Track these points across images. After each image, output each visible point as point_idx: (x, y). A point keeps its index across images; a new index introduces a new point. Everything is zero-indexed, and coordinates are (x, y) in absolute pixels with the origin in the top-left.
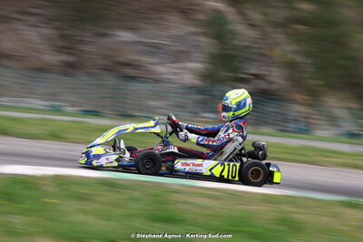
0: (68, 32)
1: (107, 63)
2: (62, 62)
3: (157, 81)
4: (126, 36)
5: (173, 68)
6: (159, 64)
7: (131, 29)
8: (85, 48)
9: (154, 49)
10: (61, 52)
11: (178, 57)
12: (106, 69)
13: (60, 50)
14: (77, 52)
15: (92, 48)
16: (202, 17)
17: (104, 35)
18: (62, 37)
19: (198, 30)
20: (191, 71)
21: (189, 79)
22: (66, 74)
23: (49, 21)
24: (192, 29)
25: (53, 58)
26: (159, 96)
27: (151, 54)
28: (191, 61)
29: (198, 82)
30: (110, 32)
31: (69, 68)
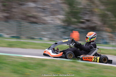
0: (7, 3)
1: (23, 16)
3: (44, 24)
4: (32, 5)
6: (46, 16)
8: (14, 10)
9: (44, 10)
11: (53, 13)
13: (4, 11)
14: (10, 12)
17: (21, 5)
18: (4, 6)
19: (62, 1)
20: (59, 19)
21: (59, 22)
22: (6, 21)
26: (45, 30)
27: (43, 12)
28: (60, 15)
29: (63, 24)
30: (24, 3)
31: (7, 19)
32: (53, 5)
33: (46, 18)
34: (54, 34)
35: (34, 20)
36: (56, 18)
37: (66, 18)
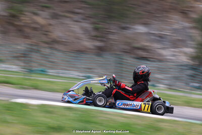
0: (100, 26)
1: (126, 47)
3: (160, 61)
4: (141, 29)
6: (164, 48)
7: (145, 24)
8: (111, 37)
9: (161, 38)
10: (94, 39)
11: (176, 44)
12: (126, 52)
13: (95, 38)
14: (105, 39)
15: (117, 37)
16: (194, 16)
17: (124, 28)
18: (96, 29)
19: (191, 25)
20: (185, 54)
21: (184, 59)
22: (99, 55)
23: (87, 18)
24: (187, 25)
25: (88, 44)
26: (161, 71)
27: (158, 42)
28: (187, 47)
29: (191, 62)
30: (128, 26)
31: (100, 51)
32: (175, 31)
33: (164, 52)
34: (177, 78)
35: (144, 54)
36: (180, 52)
37: (196, 52)
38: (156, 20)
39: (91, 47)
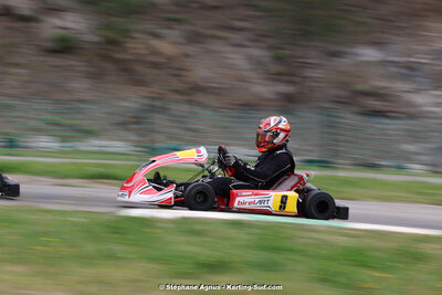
0: (287, 52)
1: (341, 93)
2: (279, 94)
3: (412, 116)
4: (369, 54)
5: (437, 96)
6: (417, 91)
7: (376, 44)
8: (309, 73)
9: (410, 71)
10: (275, 80)
12: (340, 102)
13: (276, 77)
14: (297, 79)
15: (320, 73)
17: (334, 55)
18: (279, 59)
23: (259, 37)
25: (265, 89)
26: (414, 136)
27: (405, 78)
30: (342, 49)
31: (289, 103)
33: (419, 99)
35: (377, 105)
38: (398, 35)
39: (271, 96)
